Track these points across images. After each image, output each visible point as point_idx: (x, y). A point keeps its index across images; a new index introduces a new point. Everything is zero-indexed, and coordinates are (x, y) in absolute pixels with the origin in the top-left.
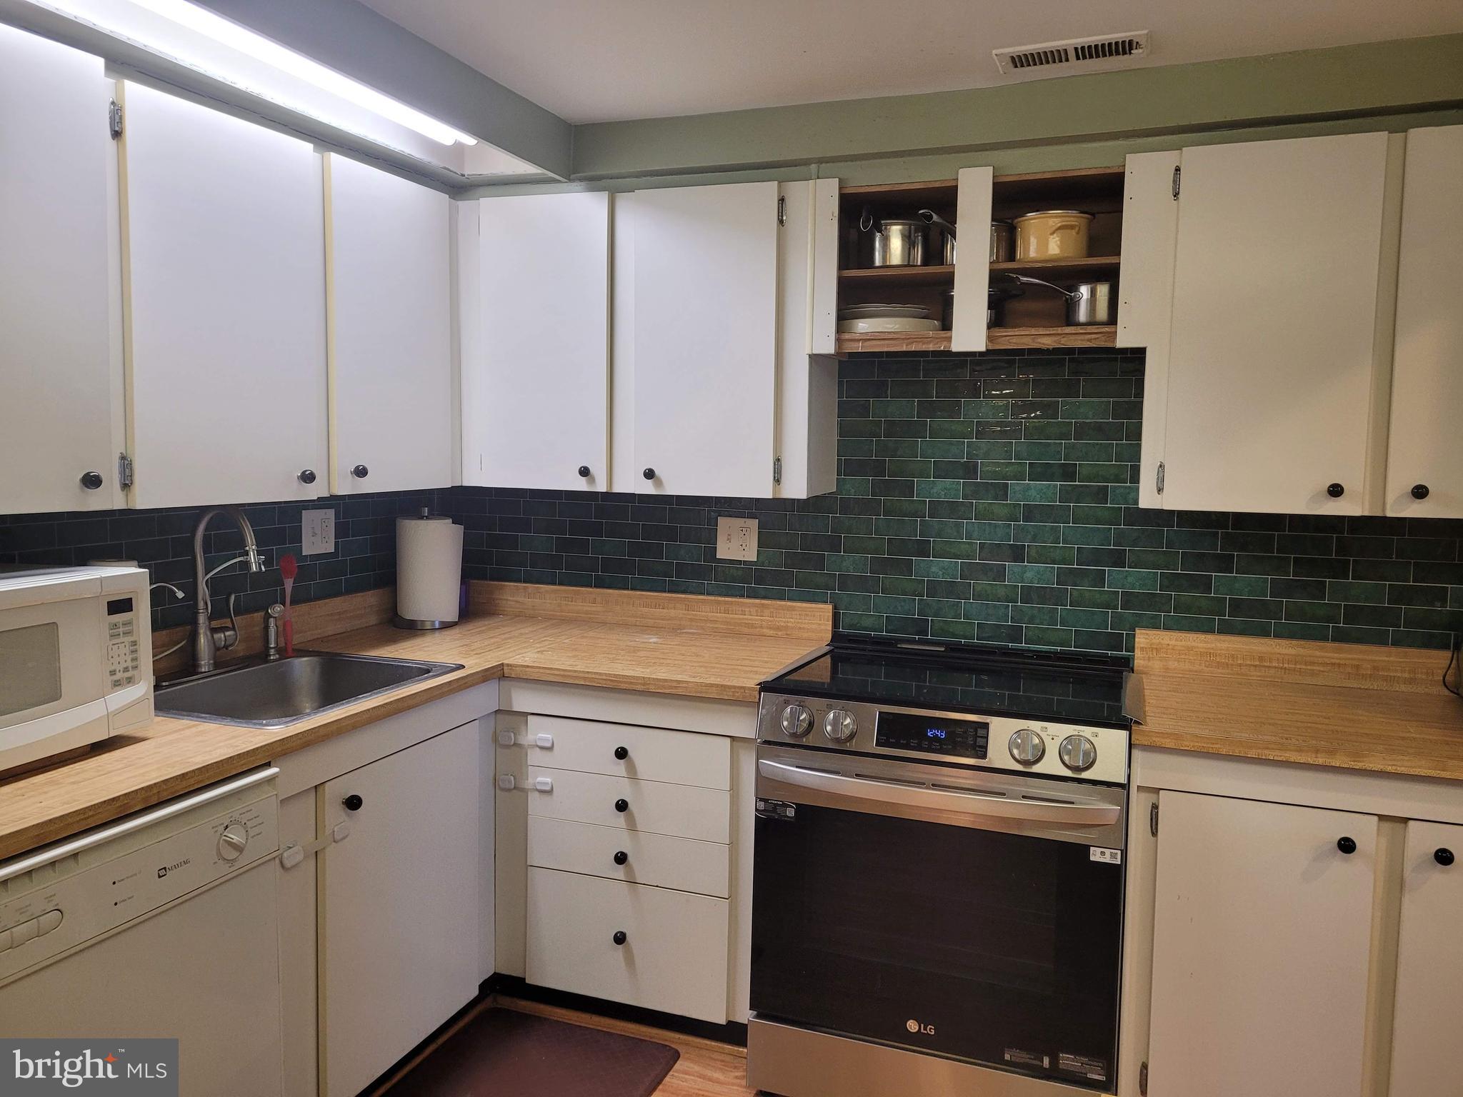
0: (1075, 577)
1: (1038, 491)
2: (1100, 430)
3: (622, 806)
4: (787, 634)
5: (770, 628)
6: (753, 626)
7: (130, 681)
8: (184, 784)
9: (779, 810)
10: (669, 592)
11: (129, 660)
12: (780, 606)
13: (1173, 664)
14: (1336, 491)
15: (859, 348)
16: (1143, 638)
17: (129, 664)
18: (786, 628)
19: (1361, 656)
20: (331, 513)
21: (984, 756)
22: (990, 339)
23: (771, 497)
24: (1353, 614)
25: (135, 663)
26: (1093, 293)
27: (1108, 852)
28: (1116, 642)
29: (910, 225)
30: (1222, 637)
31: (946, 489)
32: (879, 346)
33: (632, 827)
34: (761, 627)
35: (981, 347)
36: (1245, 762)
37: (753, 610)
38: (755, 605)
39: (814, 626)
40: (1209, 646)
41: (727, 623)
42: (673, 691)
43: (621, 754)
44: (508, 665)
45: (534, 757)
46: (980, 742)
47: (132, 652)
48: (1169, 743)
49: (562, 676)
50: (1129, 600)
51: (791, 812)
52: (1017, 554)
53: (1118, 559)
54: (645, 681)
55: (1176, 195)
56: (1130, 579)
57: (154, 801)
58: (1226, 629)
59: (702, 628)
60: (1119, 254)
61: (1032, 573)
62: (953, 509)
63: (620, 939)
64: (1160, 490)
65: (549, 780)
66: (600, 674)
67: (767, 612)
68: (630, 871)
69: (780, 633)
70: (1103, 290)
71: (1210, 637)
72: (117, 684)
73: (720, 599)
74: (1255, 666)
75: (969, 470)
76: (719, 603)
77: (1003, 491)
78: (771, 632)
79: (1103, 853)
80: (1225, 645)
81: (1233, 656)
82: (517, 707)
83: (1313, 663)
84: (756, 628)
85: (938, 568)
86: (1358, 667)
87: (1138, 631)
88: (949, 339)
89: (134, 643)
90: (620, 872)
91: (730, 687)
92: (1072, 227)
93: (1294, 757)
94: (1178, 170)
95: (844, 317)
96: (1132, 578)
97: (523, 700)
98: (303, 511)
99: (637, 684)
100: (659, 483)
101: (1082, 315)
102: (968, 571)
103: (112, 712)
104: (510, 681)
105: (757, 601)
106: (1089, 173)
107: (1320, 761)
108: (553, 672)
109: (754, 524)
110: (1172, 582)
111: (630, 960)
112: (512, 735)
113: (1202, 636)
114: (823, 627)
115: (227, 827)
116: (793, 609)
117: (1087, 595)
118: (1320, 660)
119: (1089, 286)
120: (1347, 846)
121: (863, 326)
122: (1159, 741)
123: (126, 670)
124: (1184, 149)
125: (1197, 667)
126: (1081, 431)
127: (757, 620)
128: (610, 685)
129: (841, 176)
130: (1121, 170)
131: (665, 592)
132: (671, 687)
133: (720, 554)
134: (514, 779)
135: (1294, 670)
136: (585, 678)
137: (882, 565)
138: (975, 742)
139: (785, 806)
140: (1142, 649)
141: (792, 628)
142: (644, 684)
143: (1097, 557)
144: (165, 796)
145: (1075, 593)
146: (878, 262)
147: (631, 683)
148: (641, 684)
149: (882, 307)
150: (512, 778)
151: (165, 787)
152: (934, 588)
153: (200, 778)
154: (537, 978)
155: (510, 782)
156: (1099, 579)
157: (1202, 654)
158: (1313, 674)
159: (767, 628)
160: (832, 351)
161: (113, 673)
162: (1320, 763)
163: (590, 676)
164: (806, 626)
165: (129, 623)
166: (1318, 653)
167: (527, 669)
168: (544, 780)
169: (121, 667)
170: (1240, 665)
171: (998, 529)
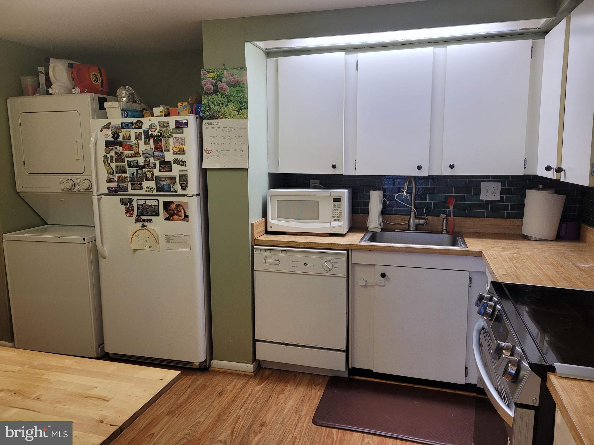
7: (339, 220)
8: (316, 245)
11: (339, 214)
17: (339, 216)
20: (499, 185)
25: (340, 216)
47: (340, 213)
57: (307, 246)
72: (335, 220)
89: (341, 210)
98: (482, 182)
103: (331, 227)
115: (326, 261)
123: (338, 217)
144: (310, 246)
151: (310, 244)
153: (321, 245)
161: (333, 217)
165: (339, 205)
169: (337, 216)
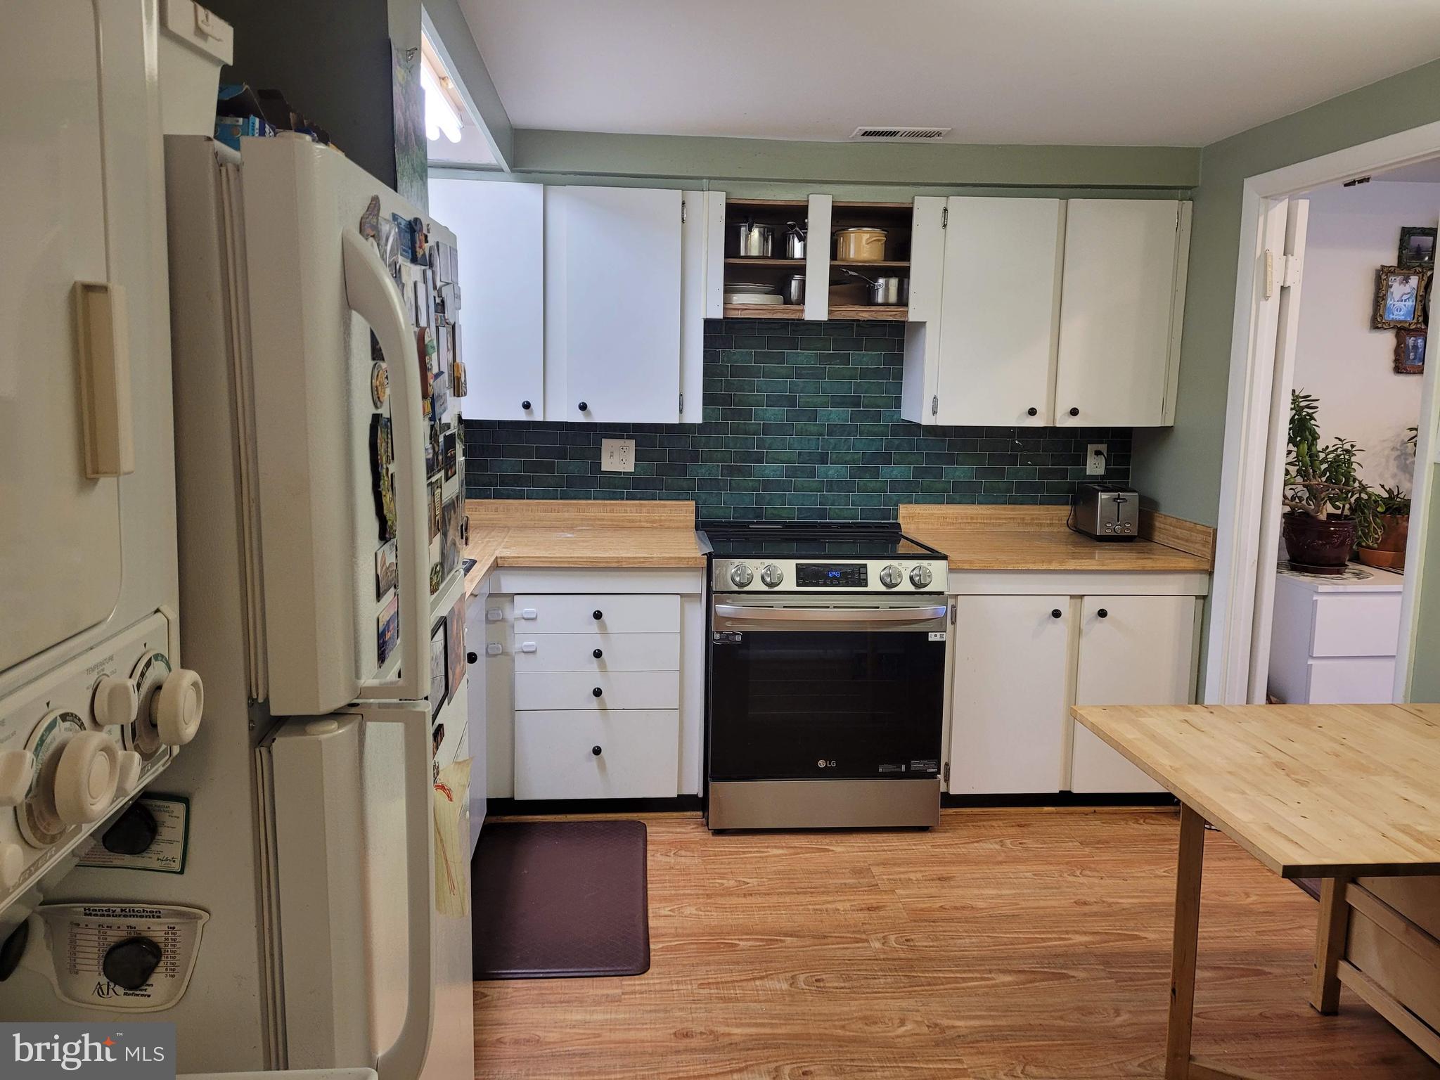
0: (862, 472)
1: (837, 415)
2: (876, 373)
3: (598, 654)
4: (661, 525)
5: (647, 522)
6: (633, 521)
9: (730, 637)
10: (561, 499)
12: (655, 504)
13: (922, 526)
14: (1032, 412)
15: (738, 314)
16: (904, 510)
18: (661, 521)
19: (1024, 512)
21: (866, 585)
22: (830, 312)
23: (678, 423)
24: (1020, 487)
26: (887, 285)
27: (938, 634)
28: (885, 514)
29: (764, 228)
30: (950, 506)
31: (774, 414)
32: (754, 314)
33: (603, 669)
34: (640, 521)
35: (825, 318)
36: (1007, 573)
37: (634, 509)
38: (635, 505)
39: (682, 518)
40: (942, 512)
41: (612, 520)
42: (643, 565)
43: (598, 615)
44: (501, 558)
45: (521, 627)
46: (862, 576)
48: (967, 566)
49: (549, 562)
50: (894, 486)
51: (738, 638)
52: (823, 459)
53: (887, 459)
54: (619, 560)
55: (945, 226)
56: (894, 473)
58: (951, 501)
59: (592, 525)
60: (909, 260)
61: (833, 471)
62: (781, 429)
63: (597, 751)
64: (934, 413)
65: (533, 643)
66: (581, 558)
67: (644, 510)
68: (603, 702)
69: (655, 525)
70: (894, 282)
71: (943, 507)
73: (606, 502)
74: (969, 523)
75: (792, 401)
76: (605, 505)
77: (813, 416)
78: (649, 525)
79: (936, 636)
80: (951, 511)
81: (956, 518)
82: (505, 589)
83: (1000, 519)
84: (636, 522)
85: (771, 470)
86: (1023, 519)
87: (901, 506)
88: (802, 311)
90: (595, 703)
91: (685, 558)
92: (879, 240)
93: (1032, 567)
94: (946, 210)
95: (728, 291)
96: (896, 472)
97: (510, 584)
99: (612, 562)
100: (589, 414)
101: (880, 299)
102: (792, 472)
104: (504, 570)
105: (637, 502)
106: (891, 206)
107: (1044, 568)
108: (540, 560)
109: (632, 443)
110: (919, 473)
111: (602, 767)
112: (500, 612)
113: (939, 506)
114: (688, 518)
116: (665, 506)
117: (869, 484)
118: (1003, 517)
119: (884, 280)
120: (1056, 614)
121: (739, 299)
122: (961, 566)
124: (951, 197)
125: (936, 527)
126: (865, 374)
127: (637, 516)
128: (590, 565)
129: (728, 191)
130: (910, 206)
131: (557, 499)
132: (640, 562)
133: (606, 467)
134: (502, 646)
135: (990, 524)
136: (569, 562)
137: (732, 471)
138: (858, 577)
139: (734, 634)
140: (904, 517)
141: (665, 520)
142: (618, 562)
143: (874, 458)
145: (861, 484)
146: (743, 253)
147: (607, 562)
148: (616, 562)
149: (751, 286)
150: (500, 646)
152: (767, 485)
154: (522, 794)
155: (498, 648)
156: (876, 473)
157: (938, 518)
158: (1000, 525)
159: (644, 522)
160: (721, 317)
162: (1045, 568)
163: (574, 560)
164: (675, 518)
166: (1003, 512)
167: (519, 559)
168: (529, 643)
170: (960, 523)
171: (810, 442)
